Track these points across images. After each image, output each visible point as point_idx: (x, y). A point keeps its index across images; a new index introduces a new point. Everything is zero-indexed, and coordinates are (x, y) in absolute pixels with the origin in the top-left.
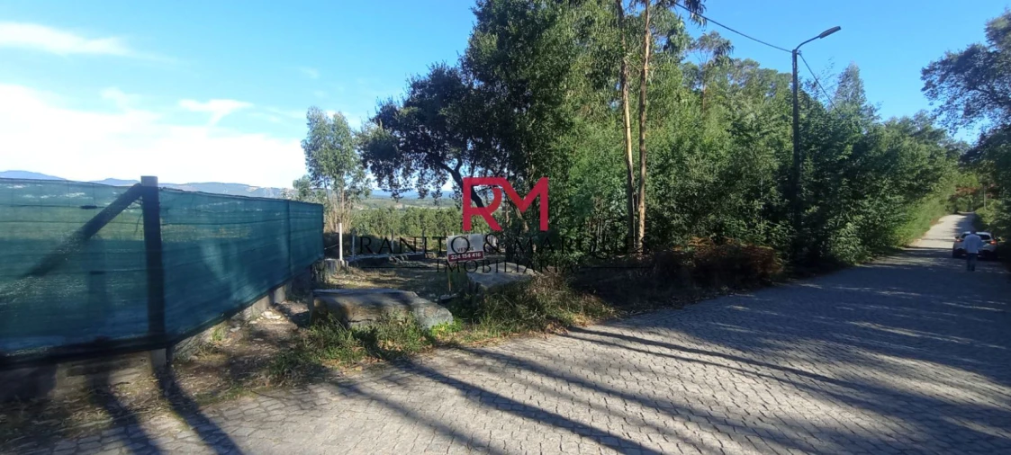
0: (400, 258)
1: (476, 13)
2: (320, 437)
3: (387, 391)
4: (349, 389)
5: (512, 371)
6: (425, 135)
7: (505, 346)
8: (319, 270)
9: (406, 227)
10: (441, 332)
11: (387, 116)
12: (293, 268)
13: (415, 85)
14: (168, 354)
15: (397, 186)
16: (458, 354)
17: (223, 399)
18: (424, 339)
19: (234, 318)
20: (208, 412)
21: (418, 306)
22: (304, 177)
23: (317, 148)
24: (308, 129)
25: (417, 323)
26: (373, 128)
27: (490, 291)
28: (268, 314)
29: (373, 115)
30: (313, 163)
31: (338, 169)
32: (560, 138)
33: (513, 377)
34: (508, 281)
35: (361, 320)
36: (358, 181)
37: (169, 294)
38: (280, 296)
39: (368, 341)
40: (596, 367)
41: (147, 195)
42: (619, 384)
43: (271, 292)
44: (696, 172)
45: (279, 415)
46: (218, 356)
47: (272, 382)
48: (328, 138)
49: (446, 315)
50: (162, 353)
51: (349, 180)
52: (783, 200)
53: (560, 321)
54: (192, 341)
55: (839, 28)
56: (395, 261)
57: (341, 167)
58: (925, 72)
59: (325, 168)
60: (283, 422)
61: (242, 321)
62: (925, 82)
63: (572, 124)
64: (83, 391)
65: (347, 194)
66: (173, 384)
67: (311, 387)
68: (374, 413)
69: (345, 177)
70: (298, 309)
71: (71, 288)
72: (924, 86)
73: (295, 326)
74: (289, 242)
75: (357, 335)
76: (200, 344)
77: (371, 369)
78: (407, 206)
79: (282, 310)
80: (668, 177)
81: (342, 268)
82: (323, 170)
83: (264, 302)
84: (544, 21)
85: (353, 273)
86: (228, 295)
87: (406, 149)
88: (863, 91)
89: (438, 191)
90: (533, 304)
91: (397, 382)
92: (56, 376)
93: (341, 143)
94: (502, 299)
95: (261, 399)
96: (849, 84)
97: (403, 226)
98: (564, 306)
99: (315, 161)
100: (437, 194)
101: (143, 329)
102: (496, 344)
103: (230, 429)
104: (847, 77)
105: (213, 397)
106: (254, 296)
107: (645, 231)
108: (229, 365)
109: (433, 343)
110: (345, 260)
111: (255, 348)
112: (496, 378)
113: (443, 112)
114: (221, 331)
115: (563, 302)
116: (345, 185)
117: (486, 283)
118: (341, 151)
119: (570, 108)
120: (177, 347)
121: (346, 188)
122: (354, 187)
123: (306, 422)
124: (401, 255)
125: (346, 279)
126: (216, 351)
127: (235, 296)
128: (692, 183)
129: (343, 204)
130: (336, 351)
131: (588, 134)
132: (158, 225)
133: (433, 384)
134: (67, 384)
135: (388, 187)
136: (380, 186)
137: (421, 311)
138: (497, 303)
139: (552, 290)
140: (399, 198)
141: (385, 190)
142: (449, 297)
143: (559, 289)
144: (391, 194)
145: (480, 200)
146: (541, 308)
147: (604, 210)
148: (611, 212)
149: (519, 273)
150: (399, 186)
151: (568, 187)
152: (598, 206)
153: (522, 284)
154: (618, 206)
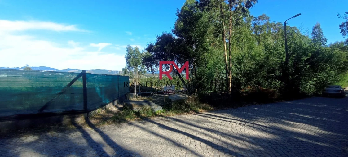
1: (177, 15)
2: (121, 133)
3: (140, 125)
4: (130, 124)
5: (175, 122)
6: (162, 54)
7: (175, 116)
8: (128, 96)
10: (158, 113)
11: (150, 48)
12: (120, 95)
13: (159, 38)
14: (88, 115)
15: (153, 70)
16: (161, 118)
17: (100, 125)
18: (153, 114)
19: (103, 107)
20: (97, 127)
21: (152, 105)
22: (125, 67)
23: (130, 58)
24: (127, 52)
25: (152, 110)
26: (146, 52)
27: (174, 101)
28: (112, 107)
29: (146, 48)
30: (128, 63)
31: (136, 65)
32: (204, 54)
33: (174, 123)
34: (180, 99)
35: (136, 108)
36: (142, 68)
37: (88, 99)
38: (116, 103)
39: (138, 114)
40: (198, 121)
41: (84, 75)
42: (202, 125)
43: (113, 101)
44: (248, 65)
45: (113, 128)
46: (99, 116)
47: (112, 122)
48: (133, 55)
49: (160, 108)
50: (86, 114)
51: (139, 68)
52: (280, 74)
53: (194, 111)
54: (93, 112)
55: (300, 14)
56: (153, 94)
57: (137, 64)
58: (340, 26)
59: (132, 65)
60: (114, 129)
61: (105, 109)
62: (341, 29)
63: (208, 49)
64: (69, 122)
65: (139, 72)
66: (89, 121)
67: (121, 123)
68: (136, 128)
69: (138, 67)
70: (121, 106)
71: (67, 98)
72: (341, 31)
73: (119, 110)
74: (118, 87)
75: (134, 112)
76: (95, 113)
77: (137, 120)
79: (116, 106)
80: (241, 66)
81: (135, 96)
82: (131, 65)
83: (112, 103)
84: (199, 16)
85: (138, 98)
86: (102, 101)
87: (157, 58)
88: (322, 33)
90: (187, 105)
91: (143, 123)
92: (63, 118)
93: (137, 56)
94: (177, 104)
95: (109, 125)
96: (317, 30)
98: (197, 106)
99: (129, 62)
101: (82, 108)
102: (173, 116)
103: (102, 130)
104: (316, 27)
105: (98, 124)
106: (109, 102)
107: (232, 84)
108: (102, 118)
109: (156, 115)
110: (137, 94)
111: (108, 115)
112: (169, 123)
113: (165, 47)
114: (100, 111)
115: (196, 105)
116: (138, 70)
117: (173, 99)
118: (137, 59)
119: (207, 44)
120: (90, 113)
121: (138, 71)
122: (141, 71)
123: (119, 130)
125: (136, 99)
126: (99, 115)
127: (104, 102)
128: (247, 68)
129: (137, 76)
130: (128, 116)
131: (214, 52)
132: (86, 82)
133: (152, 124)
134: (66, 120)
135: (151, 71)
136: (148, 70)
137: (153, 106)
138: (176, 105)
139: (193, 101)
140: (154, 74)
141: (149, 71)
142: (164, 104)
143: (195, 101)
144: (151, 73)
145: (180, 74)
146: (189, 107)
147: (219, 77)
148: (221, 78)
149: (184, 97)
150: (154, 70)
151: (207, 70)
152: (217, 76)
153: (184, 100)
154: (223, 76)
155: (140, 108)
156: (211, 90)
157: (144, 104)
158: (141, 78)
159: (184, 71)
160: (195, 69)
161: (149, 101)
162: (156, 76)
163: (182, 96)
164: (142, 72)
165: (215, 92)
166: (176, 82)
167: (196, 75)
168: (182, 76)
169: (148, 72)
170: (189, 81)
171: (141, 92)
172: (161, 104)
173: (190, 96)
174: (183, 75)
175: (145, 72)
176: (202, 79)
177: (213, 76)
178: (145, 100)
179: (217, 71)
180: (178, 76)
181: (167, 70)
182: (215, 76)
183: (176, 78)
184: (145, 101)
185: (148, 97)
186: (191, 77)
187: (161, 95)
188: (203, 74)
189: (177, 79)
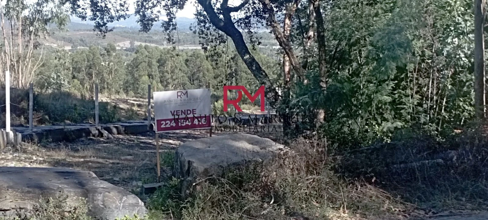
0: (109, 130)
9: (136, 80)
25: (93, 214)
27: (206, 173)
34: (235, 159)
49: (137, 205)
56: (101, 135)
65: (29, 21)
78: (137, 43)
81: (8, 143)
85: (25, 152)
89: (170, 20)
90: (269, 193)
94: (222, 185)
97: (130, 78)
98: (320, 199)
100: (169, 25)
110: (15, 131)
115: (318, 193)
117: (202, 161)
121: (26, 13)
122: (39, 12)
124: (111, 126)
125: (13, 159)
129: (20, 41)
135: (89, 13)
136: (74, 10)
137: (100, 197)
138: (215, 189)
139: (303, 173)
140: (107, 31)
141: (84, 18)
142: (156, 185)
143: (312, 174)
144: (93, 23)
145: (240, 35)
146: (279, 200)
147: (439, 53)
148: (448, 55)
149: (257, 148)
150: (108, 10)
151: (376, 15)
152: (431, 46)
153: (257, 164)
154: (459, 46)
155: (30, 207)
156: (398, 116)
157: (55, 183)
158: (41, 51)
159: (262, 17)
160: (317, 9)
161: (77, 169)
162: (115, 41)
163: (249, 146)
164: (46, 21)
165: (417, 125)
166: (223, 71)
167: (321, 40)
168: (249, 46)
169: (74, 18)
170: (287, 69)
171: (41, 121)
172: (140, 184)
173: (286, 144)
174: (256, 41)
175: (62, 22)
176: (351, 61)
177: (406, 46)
178: (57, 163)
179: (430, 21)
180: (230, 42)
181: (174, 9)
182: (417, 45)
183: (219, 55)
184: (60, 169)
185: (77, 151)
186: (298, 52)
187: (144, 139)
188: (357, 35)
189: (225, 58)
